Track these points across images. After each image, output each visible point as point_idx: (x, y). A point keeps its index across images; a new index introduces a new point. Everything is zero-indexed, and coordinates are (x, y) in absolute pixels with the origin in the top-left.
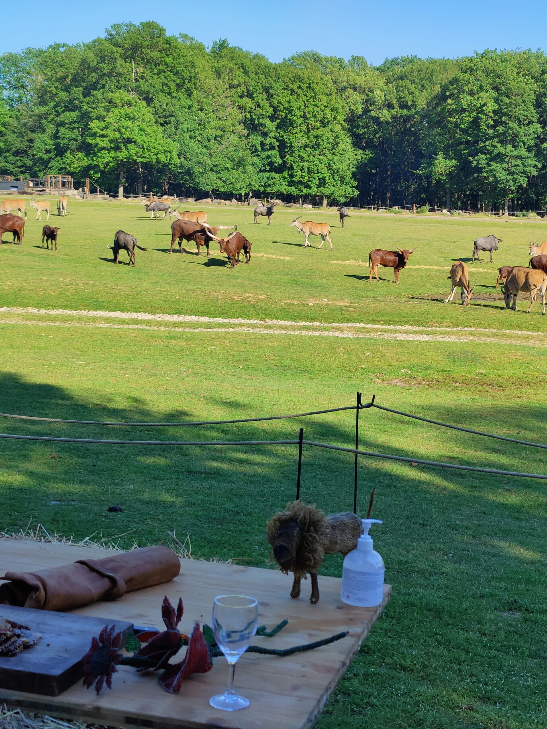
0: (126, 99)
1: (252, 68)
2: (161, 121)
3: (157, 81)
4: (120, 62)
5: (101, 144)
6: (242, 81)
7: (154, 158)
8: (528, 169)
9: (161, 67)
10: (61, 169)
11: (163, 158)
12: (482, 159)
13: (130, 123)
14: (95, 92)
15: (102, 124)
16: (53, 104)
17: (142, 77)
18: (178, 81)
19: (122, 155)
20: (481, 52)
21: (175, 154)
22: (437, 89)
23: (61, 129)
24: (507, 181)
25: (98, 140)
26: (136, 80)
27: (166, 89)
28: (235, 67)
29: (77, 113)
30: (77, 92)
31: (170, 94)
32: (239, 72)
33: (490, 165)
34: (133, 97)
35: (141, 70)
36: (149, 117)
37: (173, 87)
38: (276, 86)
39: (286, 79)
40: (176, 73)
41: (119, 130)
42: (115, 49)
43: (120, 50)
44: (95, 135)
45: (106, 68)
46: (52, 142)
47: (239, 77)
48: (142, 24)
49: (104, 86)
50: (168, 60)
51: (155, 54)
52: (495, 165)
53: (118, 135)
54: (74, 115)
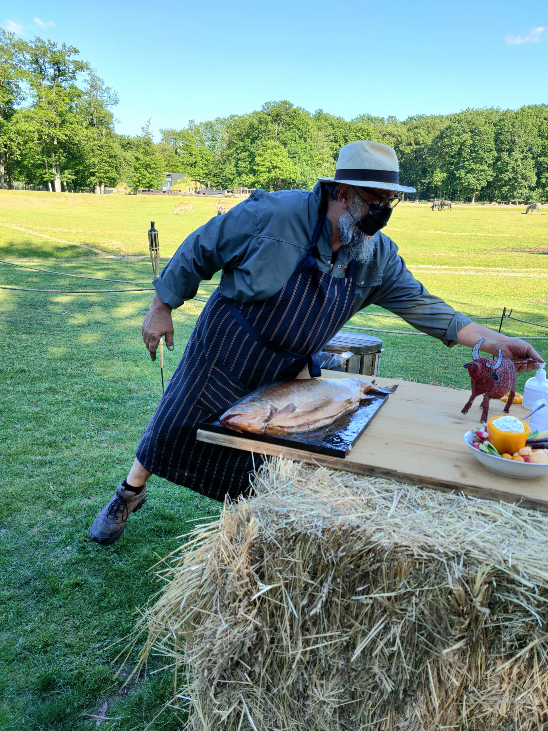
0: (274, 145)
1: (337, 125)
2: (291, 156)
3: (289, 134)
4: (270, 124)
5: (262, 170)
6: (331, 133)
7: (289, 176)
8: (488, 177)
9: (291, 126)
10: (240, 184)
11: (293, 176)
12: (462, 172)
13: (276, 158)
14: (257, 141)
15: (261, 159)
16: (235, 149)
17: (281, 132)
18: (300, 134)
19: (272, 175)
20: (464, 110)
21: (299, 174)
22: (438, 133)
23: (239, 162)
24: (476, 184)
25: (260, 167)
26: (278, 134)
27: (294, 139)
28: (328, 125)
29: (248, 153)
30: (248, 141)
31: (295, 141)
32: (330, 128)
33: (466, 176)
34: (277, 143)
35: (281, 128)
36: (286, 154)
37: (297, 137)
38: (350, 135)
39: (355, 131)
40: (299, 129)
41: (271, 162)
42: (267, 117)
43: (270, 117)
44: (258, 164)
45: (263, 128)
46: (235, 169)
47: (330, 131)
48: (281, 102)
49: (261, 138)
50: (295, 122)
51: (288, 119)
52: (469, 175)
53: (270, 164)
54: (246, 154)
